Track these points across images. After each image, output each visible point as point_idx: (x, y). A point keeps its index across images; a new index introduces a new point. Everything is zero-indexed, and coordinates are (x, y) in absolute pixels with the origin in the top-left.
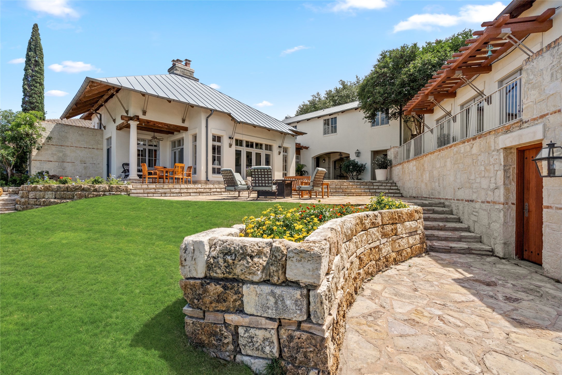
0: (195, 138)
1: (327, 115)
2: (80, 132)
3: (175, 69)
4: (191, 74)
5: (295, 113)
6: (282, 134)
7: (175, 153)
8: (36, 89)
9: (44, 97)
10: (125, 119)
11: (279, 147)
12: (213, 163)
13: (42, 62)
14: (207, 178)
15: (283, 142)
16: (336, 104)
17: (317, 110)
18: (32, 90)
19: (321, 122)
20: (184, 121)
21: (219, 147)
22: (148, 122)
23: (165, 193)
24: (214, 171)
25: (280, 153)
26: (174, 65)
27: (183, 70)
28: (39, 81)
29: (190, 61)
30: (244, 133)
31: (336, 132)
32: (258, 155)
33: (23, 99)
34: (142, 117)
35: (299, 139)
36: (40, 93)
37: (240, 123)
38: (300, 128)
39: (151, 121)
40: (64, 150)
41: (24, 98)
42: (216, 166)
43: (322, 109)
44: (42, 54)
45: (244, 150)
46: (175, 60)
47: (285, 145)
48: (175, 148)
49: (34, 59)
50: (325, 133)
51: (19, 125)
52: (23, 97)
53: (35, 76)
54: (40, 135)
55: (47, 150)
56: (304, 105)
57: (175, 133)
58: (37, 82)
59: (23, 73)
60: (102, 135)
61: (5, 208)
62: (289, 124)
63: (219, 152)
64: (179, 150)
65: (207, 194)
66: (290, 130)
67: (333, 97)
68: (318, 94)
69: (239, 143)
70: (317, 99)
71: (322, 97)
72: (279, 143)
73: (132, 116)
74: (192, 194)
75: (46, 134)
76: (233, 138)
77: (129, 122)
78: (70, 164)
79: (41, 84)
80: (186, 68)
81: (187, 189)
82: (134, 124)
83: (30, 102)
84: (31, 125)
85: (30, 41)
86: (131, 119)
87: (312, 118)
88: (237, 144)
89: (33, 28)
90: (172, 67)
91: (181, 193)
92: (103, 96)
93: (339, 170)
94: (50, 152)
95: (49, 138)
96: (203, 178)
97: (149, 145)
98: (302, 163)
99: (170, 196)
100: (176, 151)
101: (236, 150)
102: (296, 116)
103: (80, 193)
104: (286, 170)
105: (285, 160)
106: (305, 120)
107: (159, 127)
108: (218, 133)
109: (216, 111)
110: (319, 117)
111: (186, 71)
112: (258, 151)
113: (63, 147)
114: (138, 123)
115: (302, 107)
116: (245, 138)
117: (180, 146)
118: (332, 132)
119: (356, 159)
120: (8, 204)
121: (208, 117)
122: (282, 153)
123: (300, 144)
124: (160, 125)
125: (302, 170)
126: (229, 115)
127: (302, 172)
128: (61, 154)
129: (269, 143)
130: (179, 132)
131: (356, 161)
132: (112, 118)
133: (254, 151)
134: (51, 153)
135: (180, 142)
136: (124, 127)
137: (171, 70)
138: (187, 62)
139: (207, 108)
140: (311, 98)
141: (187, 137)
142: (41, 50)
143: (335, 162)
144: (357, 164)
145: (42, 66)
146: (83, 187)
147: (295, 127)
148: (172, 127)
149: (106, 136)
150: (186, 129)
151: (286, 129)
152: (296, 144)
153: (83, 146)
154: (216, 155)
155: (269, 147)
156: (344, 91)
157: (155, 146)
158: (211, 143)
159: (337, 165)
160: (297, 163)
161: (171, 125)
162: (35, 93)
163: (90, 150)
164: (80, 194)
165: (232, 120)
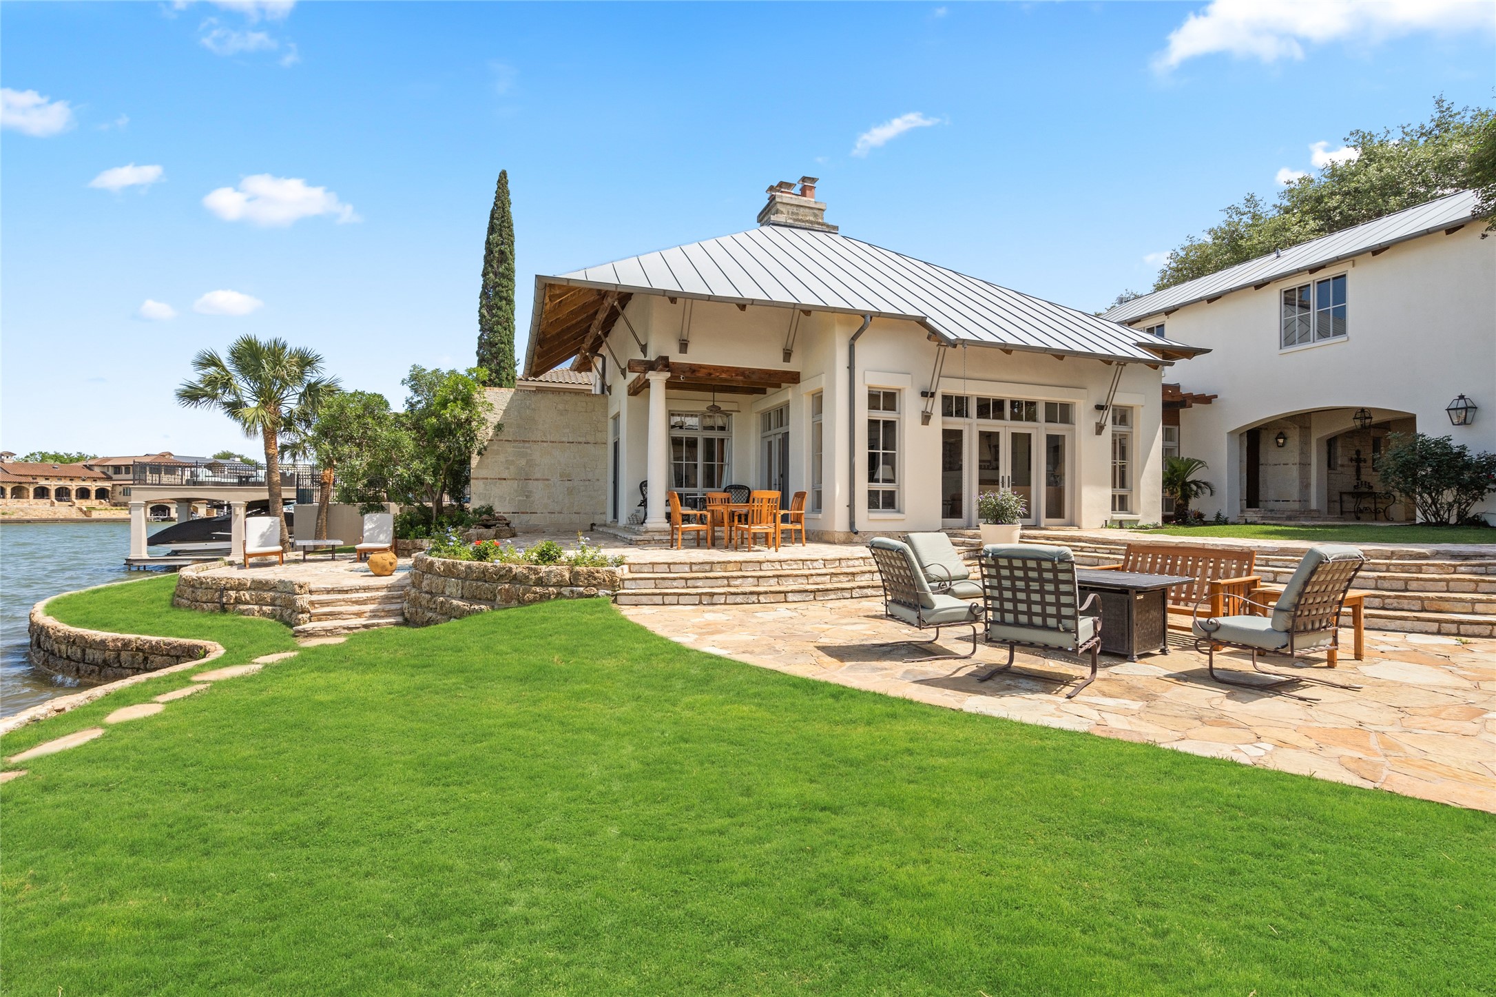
0: (818, 400)
1: (1299, 272)
2: (561, 407)
3: (773, 210)
4: (815, 215)
5: (1155, 279)
6: (1110, 363)
7: (770, 443)
8: (500, 313)
9: (514, 328)
10: (638, 368)
11: (1099, 408)
12: (872, 478)
13: (511, 252)
14: (852, 524)
15: (1113, 390)
16: (1332, 224)
17: (1246, 259)
18: (493, 316)
19: (1271, 303)
20: (787, 356)
21: (890, 426)
22: (693, 369)
23: (712, 595)
24: (874, 501)
25: (1100, 429)
26: (772, 198)
27: (795, 209)
28: (505, 295)
29: (813, 180)
30: (969, 374)
31: (1341, 329)
32: (1022, 444)
33: (480, 338)
34: (676, 357)
35: (1178, 373)
36: (508, 320)
37: (955, 346)
38: (1177, 333)
39: (701, 367)
40: (529, 451)
41: (482, 335)
42: (881, 487)
43: (1266, 252)
44: (512, 235)
45: (971, 428)
46: (775, 184)
47: (1120, 399)
48: (769, 433)
49: (497, 249)
50: (1288, 339)
51: (444, 405)
52: (479, 334)
53: (499, 285)
54: (482, 421)
55: (497, 453)
56: (1187, 250)
57: (769, 390)
58: (501, 299)
59: (480, 281)
60: (606, 407)
61: (383, 611)
62: (1131, 323)
63: (890, 443)
64: (780, 436)
65: (840, 594)
66: (1140, 345)
67: (1319, 200)
68: (1250, 200)
69: (955, 406)
70: (1246, 219)
71: (1269, 207)
72: (1097, 394)
73: (653, 359)
74: (790, 597)
75: (494, 418)
76: (933, 395)
77: (647, 376)
78: (540, 484)
79: (510, 302)
80: (803, 201)
81: (778, 576)
82: (658, 380)
83: (490, 343)
84: (467, 401)
85: (493, 209)
86: (650, 366)
87: (1231, 291)
88: (947, 413)
89: (499, 181)
90: (768, 205)
91: (759, 594)
92: (596, 313)
93: (1351, 471)
94: (501, 458)
95: (499, 427)
96: (840, 524)
97: (706, 428)
98: (1185, 454)
99: (725, 604)
100: (772, 439)
101: (944, 431)
102: (1159, 288)
103: (507, 586)
104: (1123, 485)
105: (1121, 449)
106: (1201, 299)
107: (725, 380)
108: (885, 382)
109: (880, 314)
110: (1259, 286)
111: (802, 210)
112: (1022, 427)
113: (527, 445)
114: (668, 375)
115: (1182, 254)
116: (975, 390)
117: (781, 426)
118: (1323, 334)
119: (1458, 438)
120: (393, 598)
121: (854, 338)
122: (1109, 429)
123: (1176, 387)
124: (724, 376)
125: (1189, 479)
126: (922, 322)
127: (1185, 485)
128: (523, 462)
129: (1058, 396)
130: (779, 386)
131: (1453, 443)
132: (620, 367)
133: (1005, 429)
134: (504, 460)
135: (781, 414)
136: (639, 389)
137: (764, 217)
138: (808, 184)
139: (852, 312)
140: (1219, 220)
141: (797, 400)
142: (510, 227)
143: (1331, 442)
144: (1461, 454)
145: (510, 262)
146: (514, 571)
147: (1159, 330)
148: (754, 377)
149: (612, 412)
150: (794, 378)
151: (1125, 343)
152: (1165, 387)
153: (565, 439)
154: (881, 451)
155: (1060, 413)
156: (1372, 169)
157: (722, 428)
158: (863, 415)
159: (1339, 451)
160: (1167, 452)
161: (753, 371)
162: (498, 323)
163: (580, 447)
164: (507, 591)
165: (929, 338)
